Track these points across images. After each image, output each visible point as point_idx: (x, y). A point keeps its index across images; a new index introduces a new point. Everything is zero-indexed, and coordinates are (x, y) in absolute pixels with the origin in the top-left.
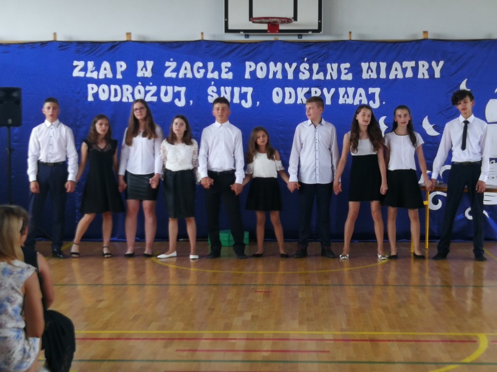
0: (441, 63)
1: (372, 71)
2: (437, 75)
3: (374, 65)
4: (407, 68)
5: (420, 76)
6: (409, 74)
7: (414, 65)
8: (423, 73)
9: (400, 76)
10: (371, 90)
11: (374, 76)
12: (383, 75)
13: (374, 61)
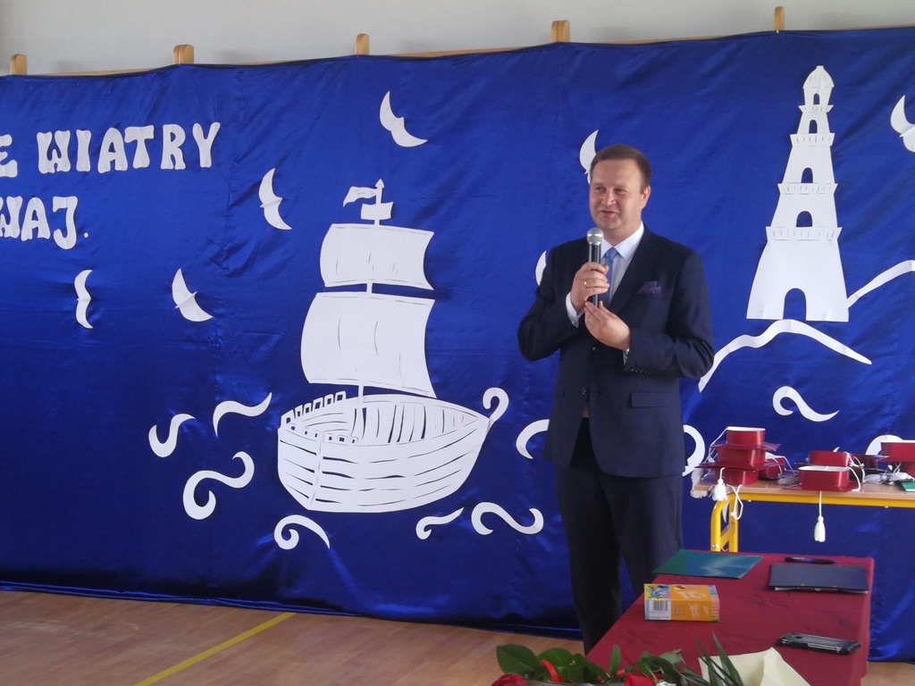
0: (215, 128)
1: (59, 155)
2: (205, 161)
3: (63, 138)
4: (135, 143)
5: (166, 164)
6: (142, 160)
7: (152, 137)
8: (172, 156)
9: (122, 166)
10: (58, 203)
11: (64, 166)
12: (84, 165)
13: (63, 129)
